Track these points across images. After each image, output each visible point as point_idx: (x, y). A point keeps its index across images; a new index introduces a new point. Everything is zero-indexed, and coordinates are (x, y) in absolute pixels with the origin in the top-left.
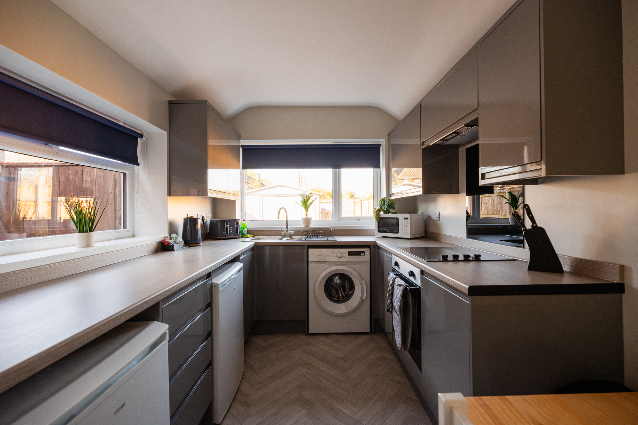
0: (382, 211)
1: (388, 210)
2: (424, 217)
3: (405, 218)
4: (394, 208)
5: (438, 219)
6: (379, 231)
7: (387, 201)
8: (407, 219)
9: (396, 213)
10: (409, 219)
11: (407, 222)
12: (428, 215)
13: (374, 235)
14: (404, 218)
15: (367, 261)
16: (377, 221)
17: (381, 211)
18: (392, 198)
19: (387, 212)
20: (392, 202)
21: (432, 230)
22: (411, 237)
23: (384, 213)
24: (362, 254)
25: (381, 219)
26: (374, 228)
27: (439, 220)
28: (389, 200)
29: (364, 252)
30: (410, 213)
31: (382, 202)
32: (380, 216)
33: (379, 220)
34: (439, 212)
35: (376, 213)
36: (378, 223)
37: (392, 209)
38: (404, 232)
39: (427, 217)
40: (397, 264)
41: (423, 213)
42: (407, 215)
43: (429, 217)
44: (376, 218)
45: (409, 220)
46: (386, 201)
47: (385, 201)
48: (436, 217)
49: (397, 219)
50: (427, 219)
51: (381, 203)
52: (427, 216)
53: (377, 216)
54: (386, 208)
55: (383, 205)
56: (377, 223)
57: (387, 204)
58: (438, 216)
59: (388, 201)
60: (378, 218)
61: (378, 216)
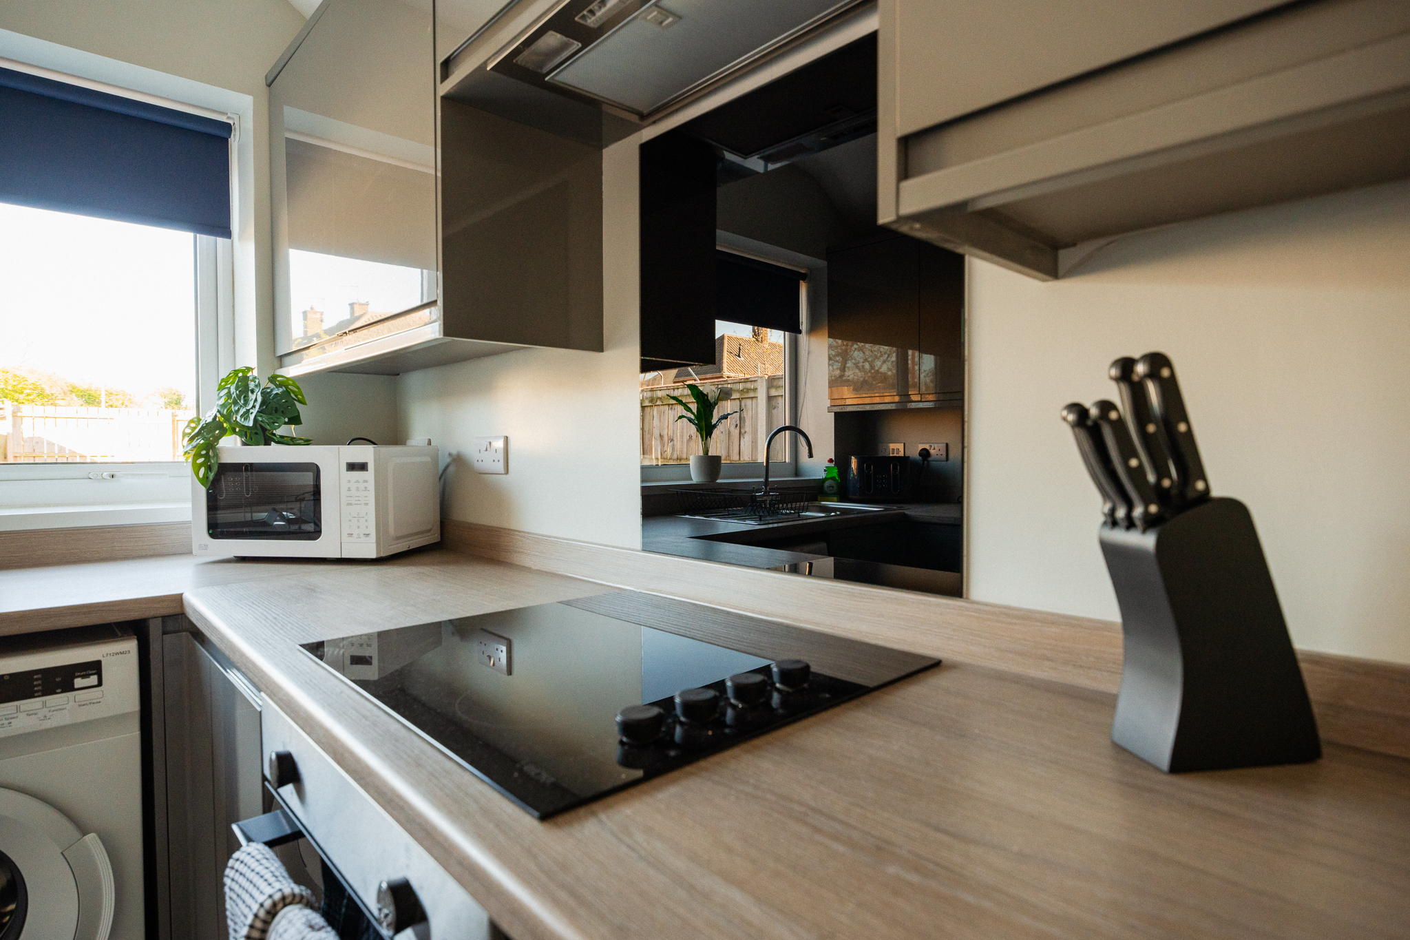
0: (234, 431)
1: (264, 430)
2: (435, 458)
3: (352, 467)
4: (295, 420)
5: (500, 467)
6: (216, 530)
7: (258, 385)
8: (362, 467)
9: (307, 442)
10: (371, 466)
11: (362, 486)
12: (454, 452)
13: (189, 553)
14: (344, 467)
15: (121, 718)
16: (204, 481)
17: (224, 432)
18: (292, 371)
19: (260, 435)
20: (287, 393)
21: (472, 512)
22: (383, 554)
23: (244, 444)
24: (78, 682)
25: (225, 469)
26: (188, 517)
27: (507, 472)
28: (273, 379)
29: (94, 668)
30: (375, 444)
31: (233, 390)
32: (216, 455)
33: (211, 476)
34: (506, 438)
35: (194, 443)
36: (208, 495)
37: (285, 423)
38: (345, 531)
39: (448, 460)
40: (287, 770)
41: (430, 443)
42: (363, 453)
43: (459, 460)
44: (196, 469)
45: (369, 475)
46: (252, 385)
47: (247, 386)
48: (486, 459)
49: (315, 470)
50: (452, 469)
51: (229, 395)
52: (450, 454)
53: (202, 456)
54: (252, 417)
55: (235, 403)
56: (202, 491)
57: (256, 398)
58: (501, 456)
59: (265, 383)
60: (209, 468)
61: (207, 456)
